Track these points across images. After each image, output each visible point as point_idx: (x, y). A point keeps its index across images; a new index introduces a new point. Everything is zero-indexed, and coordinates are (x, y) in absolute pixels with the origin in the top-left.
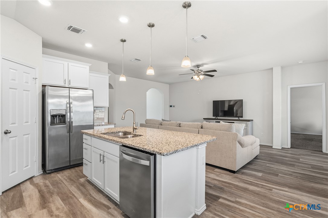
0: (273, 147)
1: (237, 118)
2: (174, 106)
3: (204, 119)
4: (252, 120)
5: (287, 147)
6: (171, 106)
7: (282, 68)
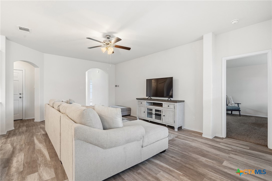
0: (203, 136)
1: (167, 99)
2: (118, 86)
3: (137, 99)
4: (184, 101)
5: (221, 137)
6: (116, 86)
7: (216, 35)
